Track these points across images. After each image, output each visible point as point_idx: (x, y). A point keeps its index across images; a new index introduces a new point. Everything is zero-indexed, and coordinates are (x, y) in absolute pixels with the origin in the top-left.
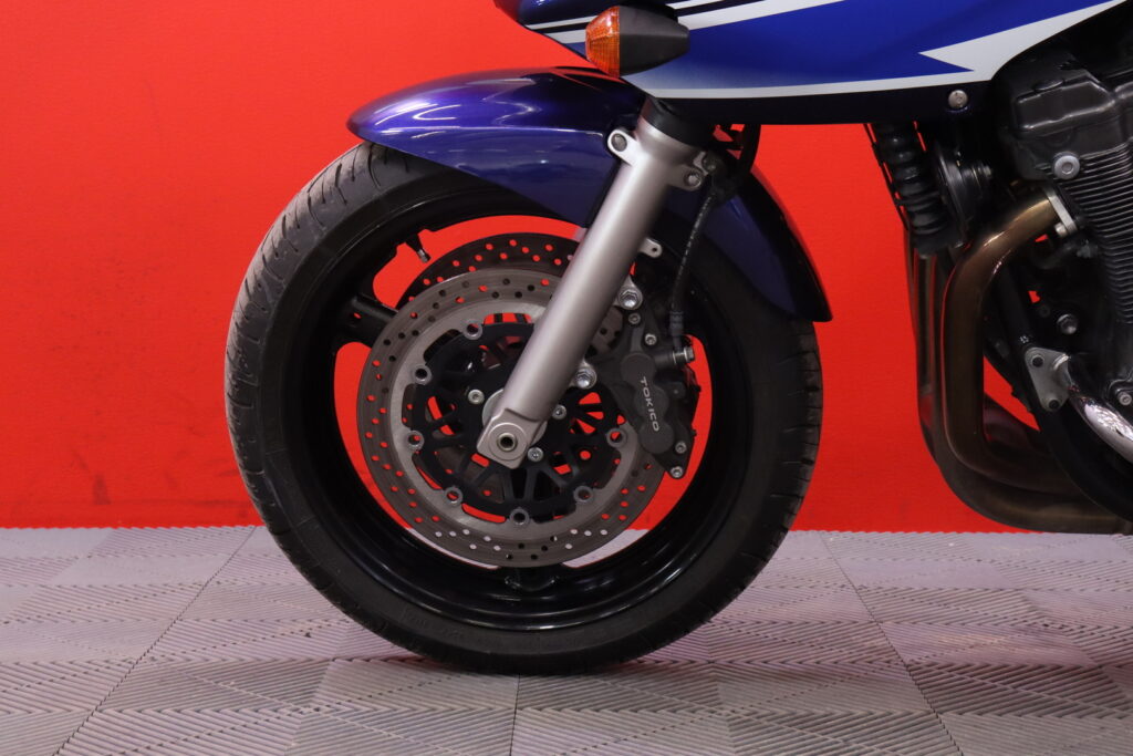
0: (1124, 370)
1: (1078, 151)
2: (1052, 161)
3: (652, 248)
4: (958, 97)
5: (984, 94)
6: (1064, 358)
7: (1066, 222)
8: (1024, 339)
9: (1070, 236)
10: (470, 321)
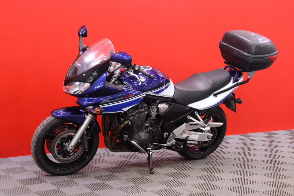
0: (133, 137)
1: (132, 117)
2: (130, 118)
3: (89, 127)
4: (123, 113)
5: (125, 112)
6: (127, 136)
7: (130, 123)
8: (123, 134)
9: (130, 125)
10: (65, 136)
